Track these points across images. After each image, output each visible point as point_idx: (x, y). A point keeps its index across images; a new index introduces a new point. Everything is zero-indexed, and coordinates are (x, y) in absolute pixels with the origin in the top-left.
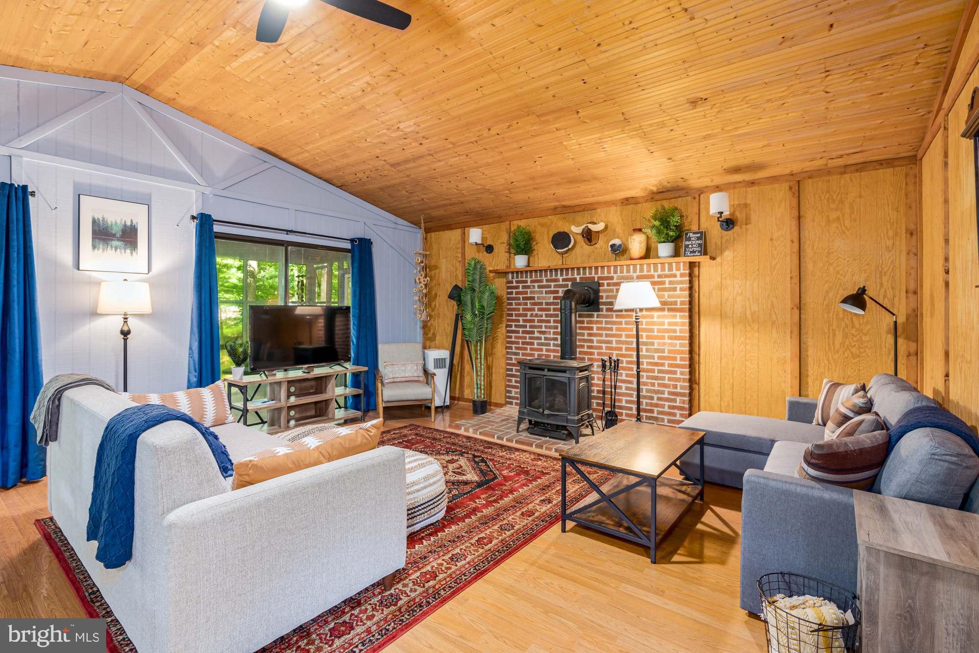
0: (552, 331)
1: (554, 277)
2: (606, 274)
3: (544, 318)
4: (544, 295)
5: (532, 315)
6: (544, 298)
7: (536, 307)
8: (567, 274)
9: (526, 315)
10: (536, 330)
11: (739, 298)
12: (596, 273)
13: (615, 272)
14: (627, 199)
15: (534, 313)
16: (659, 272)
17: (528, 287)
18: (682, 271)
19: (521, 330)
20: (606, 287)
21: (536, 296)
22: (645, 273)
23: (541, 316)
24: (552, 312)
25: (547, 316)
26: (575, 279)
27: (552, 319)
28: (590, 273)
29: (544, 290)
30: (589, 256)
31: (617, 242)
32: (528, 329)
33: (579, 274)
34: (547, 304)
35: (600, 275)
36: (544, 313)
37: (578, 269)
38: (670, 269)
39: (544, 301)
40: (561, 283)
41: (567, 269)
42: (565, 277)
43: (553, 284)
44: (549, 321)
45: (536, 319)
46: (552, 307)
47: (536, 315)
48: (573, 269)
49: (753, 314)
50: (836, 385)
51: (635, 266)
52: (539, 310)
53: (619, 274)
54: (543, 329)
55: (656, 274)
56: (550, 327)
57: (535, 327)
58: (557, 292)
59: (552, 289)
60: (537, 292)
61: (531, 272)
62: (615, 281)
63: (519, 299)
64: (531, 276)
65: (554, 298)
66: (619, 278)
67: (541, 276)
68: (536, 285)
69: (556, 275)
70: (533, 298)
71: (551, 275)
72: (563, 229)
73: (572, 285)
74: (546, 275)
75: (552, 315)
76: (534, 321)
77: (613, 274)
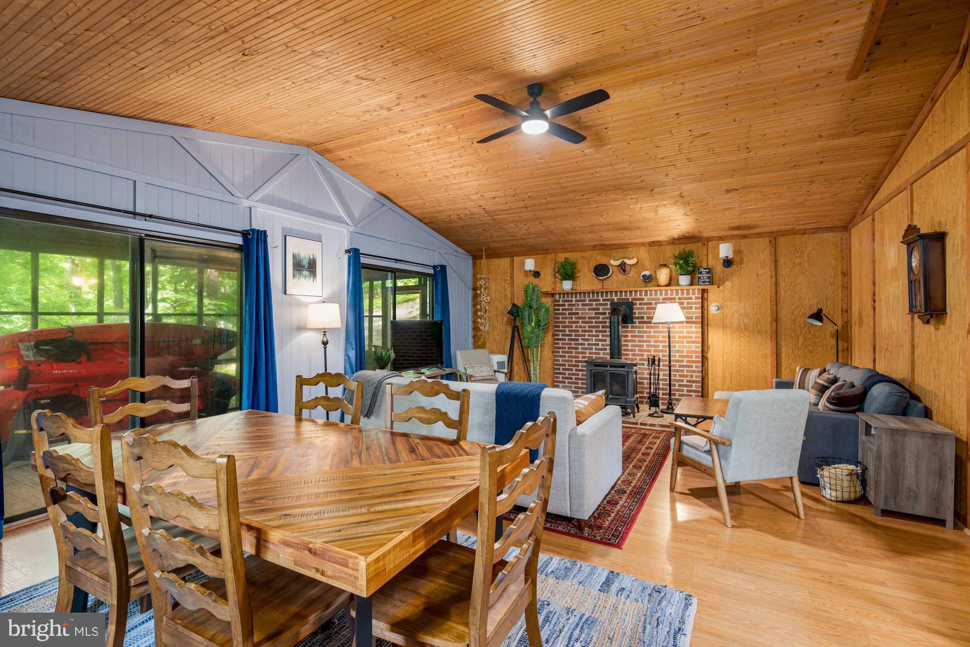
0: (594, 338)
1: (595, 298)
2: (638, 296)
3: (587, 328)
4: (587, 311)
5: (576, 327)
6: (587, 314)
7: (580, 321)
8: (607, 296)
9: (571, 327)
10: (580, 338)
11: (736, 315)
12: (631, 295)
13: (646, 295)
14: (653, 242)
15: (579, 325)
16: (680, 296)
17: (574, 305)
18: (696, 295)
19: (567, 338)
20: (638, 306)
21: (580, 312)
22: (669, 296)
23: (585, 327)
24: (594, 324)
25: (589, 327)
26: (614, 299)
27: (594, 330)
28: (626, 295)
29: (587, 307)
30: (623, 283)
31: (647, 273)
32: (573, 337)
33: (616, 295)
34: (590, 318)
35: (633, 296)
36: (587, 325)
37: (616, 292)
38: (688, 293)
39: (587, 316)
40: (601, 302)
41: (607, 292)
42: (605, 298)
43: (594, 303)
44: (592, 331)
45: (580, 329)
46: (594, 320)
47: (581, 327)
48: (611, 292)
49: (745, 325)
50: (806, 371)
51: (661, 291)
52: (583, 322)
53: (649, 296)
54: (587, 337)
55: (677, 297)
56: (592, 336)
57: (580, 335)
58: (599, 309)
59: (594, 307)
60: (581, 309)
61: (576, 293)
62: (645, 301)
63: (565, 314)
64: (576, 297)
65: (596, 314)
66: (648, 299)
67: (585, 296)
68: (580, 303)
69: (598, 296)
70: (578, 314)
71: (593, 296)
72: (604, 261)
73: (611, 304)
74: (589, 296)
75: (593, 327)
76: (578, 331)
77: (644, 297)
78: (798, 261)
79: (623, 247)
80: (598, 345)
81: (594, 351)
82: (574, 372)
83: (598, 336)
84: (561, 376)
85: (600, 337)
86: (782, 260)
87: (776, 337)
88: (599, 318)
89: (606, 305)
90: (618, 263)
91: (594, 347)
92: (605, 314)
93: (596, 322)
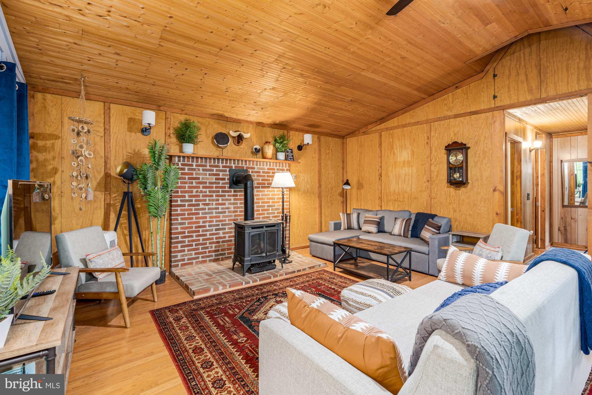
0: (214, 203)
1: (216, 164)
2: (251, 166)
3: (208, 193)
4: (208, 176)
5: (197, 192)
6: (207, 179)
7: (201, 186)
8: (226, 163)
9: (192, 192)
10: (201, 203)
11: (303, 182)
12: (246, 164)
13: (257, 165)
14: (259, 123)
15: (199, 190)
16: (278, 167)
17: (194, 170)
18: (287, 168)
19: (187, 204)
21: (201, 177)
22: (272, 167)
23: (206, 192)
24: (214, 189)
25: (210, 192)
26: (232, 167)
27: (214, 194)
28: (242, 164)
29: (208, 173)
30: (237, 153)
31: (258, 147)
32: (194, 202)
33: (234, 163)
34: (210, 183)
35: (247, 166)
36: (208, 190)
37: (234, 160)
38: (283, 166)
39: (208, 181)
40: (221, 168)
41: (227, 160)
42: (224, 164)
43: (215, 169)
44: (212, 196)
45: (201, 194)
46: (214, 185)
47: (201, 192)
48: (230, 160)
49: (307, 189)
50: (348, 216)
51: (267, 162)
52: (204, 187)
53: (258, 166)
54: (207, 202)
55: (276, 168)
56: (213, 200)
57: (200, 200)
58: (219, 175)
59: (215, 172)
60: (202, 174)
61: (197, 158)
62: (256, 170)
63: (185, 178)
64: (197, 162)
65: (216, 179)
66: (258, 168)
67: (206, 162)
68: (201, 168)
69: (218, 163)
70: (198, 178)
71: (214, 162)
72: (224, 131)
73: (229, 171)
74: (210, 162)
75: (214, 192)
76: (199, 196)
77: (255, 166)
78: (328, 151)
79: (238, 122)
80: (218, 208)
81: (214, 215)
82: (195, 238)
83: (218, 200)
84: (179, 245)
85: (220, 202)
86: (322, 150)
87: (320, 197)
88: (219, 183)
89: (226, 171)
90: (235, 134)
91: (214, 211)
92: (224, 179)
93: (216, 187)
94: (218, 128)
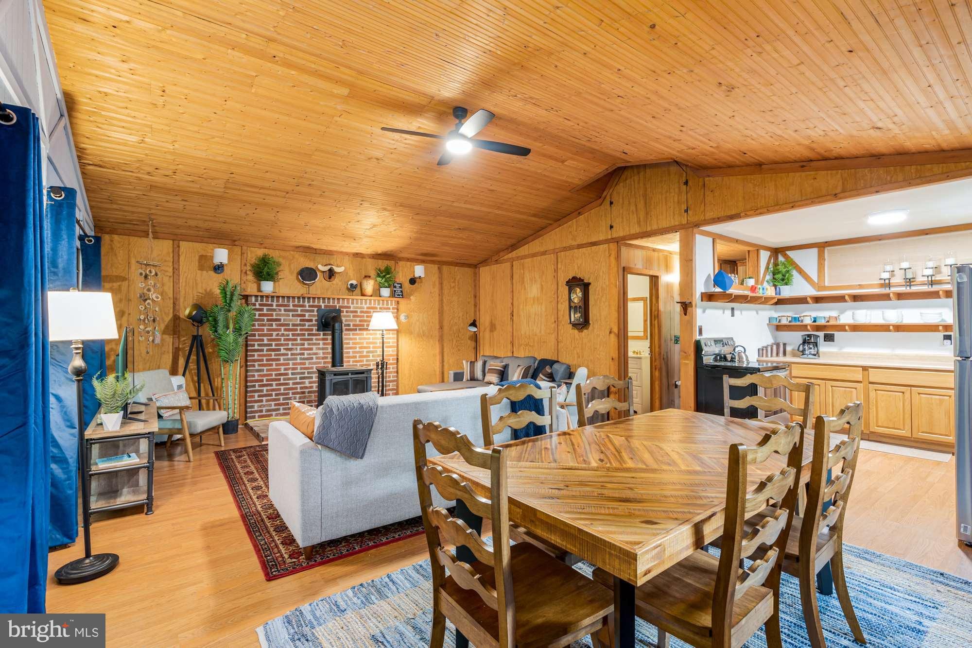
0: (299, 347)
1: (301, 303)
2: (346, 304)
3: (291, 337)
4: (291, 317)
5: (277, 335)
6: (291, 320)
7: (283, 328)
8: (314, 302)
9: (271, 335)
10: (282, 348)
11: (418, 323)
12: (338, 303)
13: (353, 303)
15: (280, 333)
16: (381, 306)
17: (274, 310)
18: (394, 306)
19: (265, 348)
20: (345, 313)
21: (282, 318)
22: (372, 305)
23: (288, 335)
24: (299, 332)
25: (293, 335)
26: (321, 306)
27: (299, 338)
28: (333, 302)
29: (291, 313)
30: (327, 290)
31: (354, 282)
32: (274, 347)
33: (324, 302)
34: (294, 325)
35: (341, 304)
36: (291, 333)
37: (324, 299)
38: (387, 304)
39: (291, 323)
40: (307, 308)
41: (314, 298)
42: (311, 304)
43: (299, 309)
44: (296, 340)
45: (282, 338)
46: (299, 328)
47: (283, 335)
48: (319, 298)
49: (423, 332)
50: (472, 364)
51: (366, 300)
52: (285, 330)
53: (355, 305)
54: (290, 346)
55: (378, 307)
56: (297, 345)
57: (282, 345)
58: (304, 316)
59: (299, 313)
60: (283, 315)
61: (278, 297)
62: (352, 309)
63: (263, 320)
64: (278, 301)
65: (301, 320)
66: (354, 307)
67: (288, 301)
68: (282, 308)
69: (304, 302)
70: (280, 320)
71: (299, 301)
72: (311, 265)
73: (318, 311)
74: (293, 301)
75: (298, 335)
76: (280, 340)
77: (350, 305)
78: (453, 285)
79: (329, 253)
80: (303, 354)
81: (299, 361)
82: (274, 387)
83: (303, 344)
84: (256, 394)
85: (306, 346)
86: (445, 283)
87: (441, 339)
88: (304, 325)
89: (313, 311)
90: (326, 268)
91: (298, 357)
92: (311, 320)
93: (301, 330)
94: (306, 263)
